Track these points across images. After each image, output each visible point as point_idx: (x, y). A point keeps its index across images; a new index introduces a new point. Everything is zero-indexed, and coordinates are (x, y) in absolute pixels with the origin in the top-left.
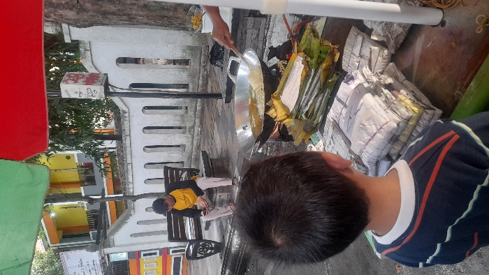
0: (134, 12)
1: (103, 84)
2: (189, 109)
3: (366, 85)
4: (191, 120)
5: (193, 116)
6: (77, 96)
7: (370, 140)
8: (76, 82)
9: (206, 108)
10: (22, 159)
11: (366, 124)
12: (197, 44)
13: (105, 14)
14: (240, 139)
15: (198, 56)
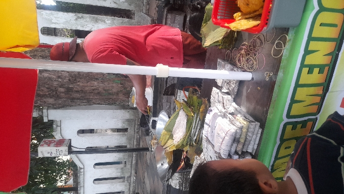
0: (91, 97)
1: (68, 145)
2: (127, 163)
3: (219, 114)
4: (129, 171)
5: (130, 168)
6: (49, 155)
7: (222, 141)
8: (49, 146)
9: (139, 161)
10: (10, 191)
11: (219, 133)
12: (132, 117)
13: (73, 99)
14: (159, 171)
15: (133, 126)
